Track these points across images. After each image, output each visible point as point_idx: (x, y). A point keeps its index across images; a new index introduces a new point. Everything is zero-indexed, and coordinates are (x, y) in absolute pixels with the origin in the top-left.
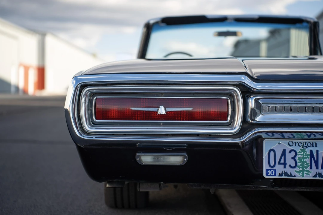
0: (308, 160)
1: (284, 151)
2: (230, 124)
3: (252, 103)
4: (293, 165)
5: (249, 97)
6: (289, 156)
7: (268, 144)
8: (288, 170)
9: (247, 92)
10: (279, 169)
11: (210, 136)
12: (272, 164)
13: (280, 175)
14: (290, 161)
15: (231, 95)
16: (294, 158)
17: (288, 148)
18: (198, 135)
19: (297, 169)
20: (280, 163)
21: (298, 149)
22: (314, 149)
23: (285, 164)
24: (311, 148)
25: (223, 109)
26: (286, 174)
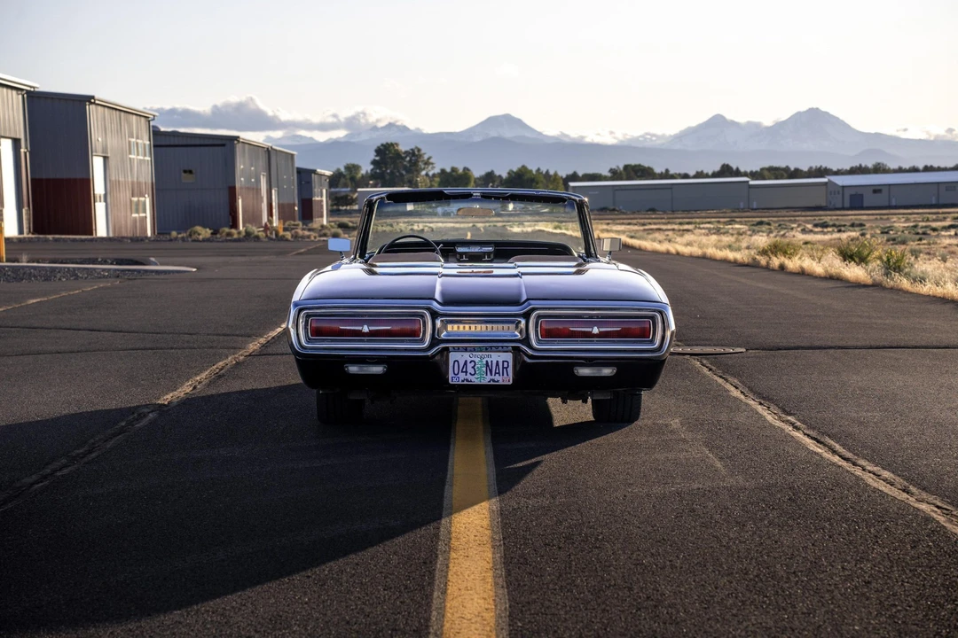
0: (484, 369)
1: (466, 361)
2: (422, 341)
3: (438, 323)
4: (473, 373)
5: (437, 318)
6: (470, 366)
7: (453, 356)
8: (469, 377)
9: (435, 315)
10: (462, 376)
11: (406, 350)
12: (456, 372)
13: (463, 381)
14: (470, 370)
15: (422, 316)
16: (473, 367)
17: (469, 360)
18: (395, 350)
19: (476, 376)
20: (462, 372)
21: (477, 360)
22: (489, 360)
23: (466, 372)
24: (487, 359)
25: (416, 327)
26: (467, 380)
